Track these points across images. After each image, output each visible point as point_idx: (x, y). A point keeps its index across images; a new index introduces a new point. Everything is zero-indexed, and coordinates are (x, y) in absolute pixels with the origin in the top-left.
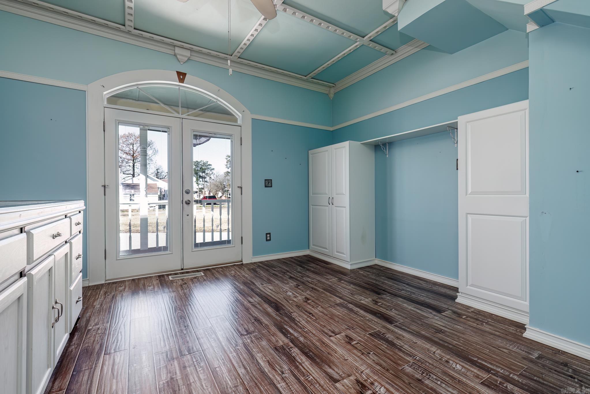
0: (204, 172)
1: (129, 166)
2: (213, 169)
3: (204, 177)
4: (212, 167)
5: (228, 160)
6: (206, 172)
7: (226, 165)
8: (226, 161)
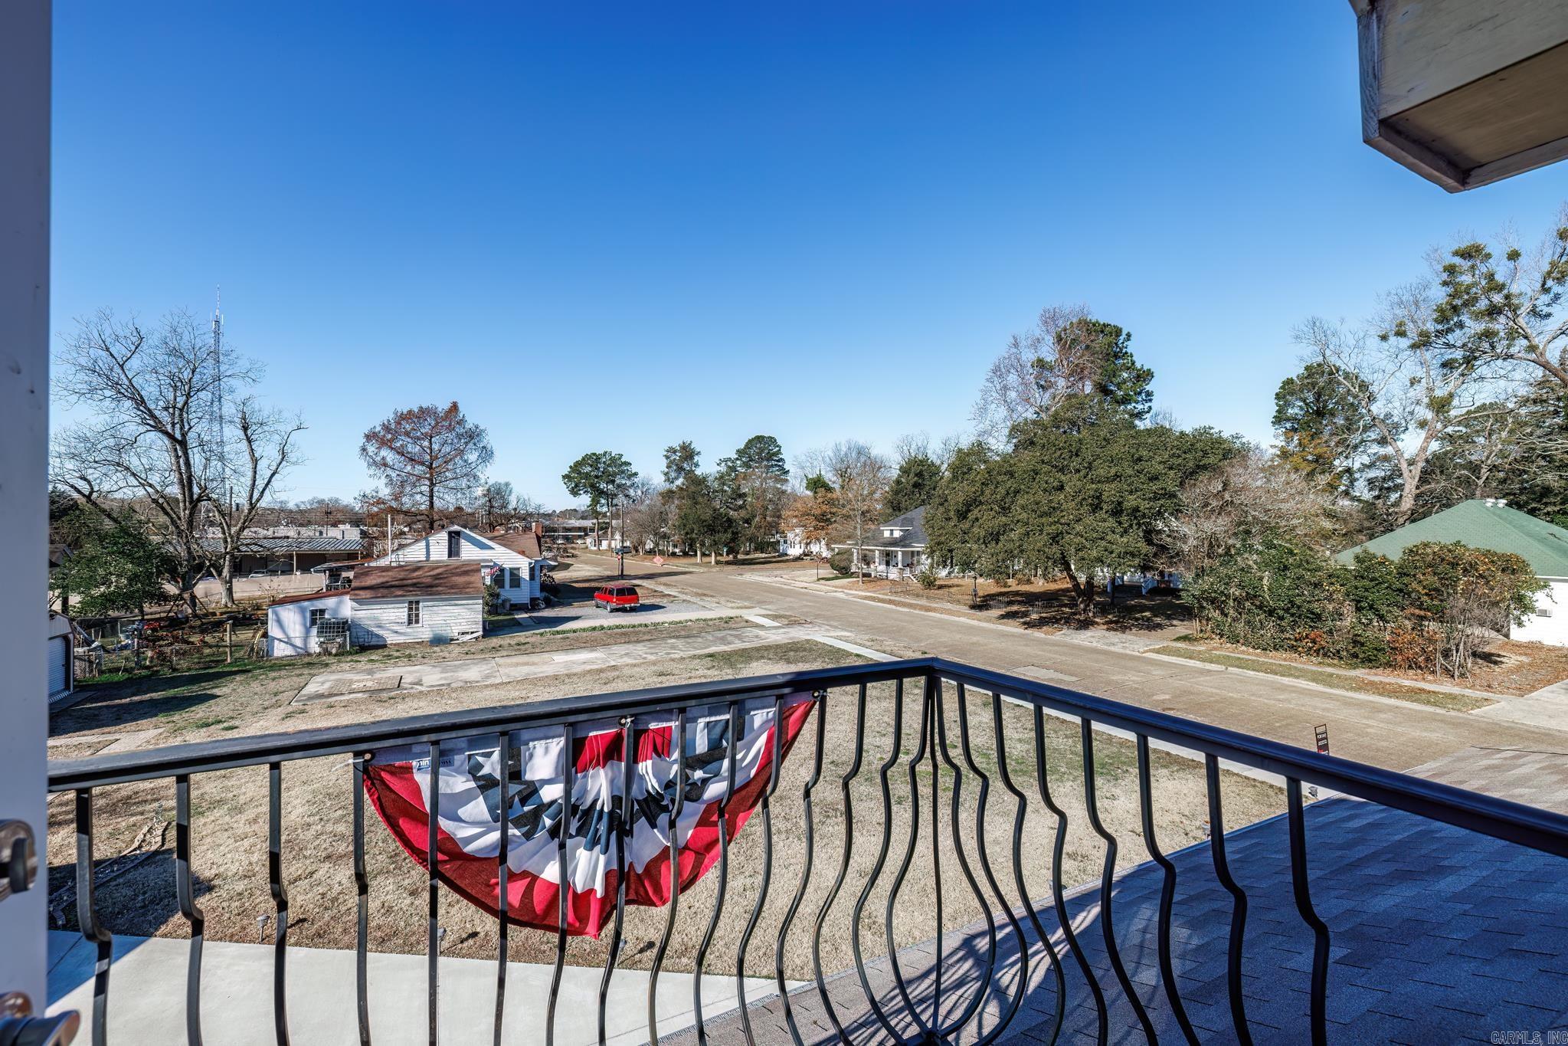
0: (613, 482)
1: (421, 493)
2: (636, 474)
3: (611, 494)
4: (634, 469)
5: (671, 461)
6: (618, 482)
7: (666, 474)
8: (665, 462)
